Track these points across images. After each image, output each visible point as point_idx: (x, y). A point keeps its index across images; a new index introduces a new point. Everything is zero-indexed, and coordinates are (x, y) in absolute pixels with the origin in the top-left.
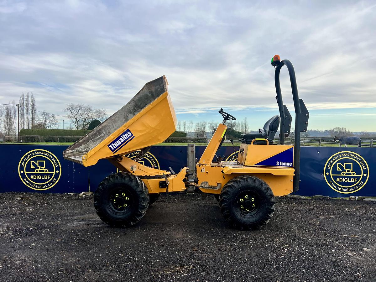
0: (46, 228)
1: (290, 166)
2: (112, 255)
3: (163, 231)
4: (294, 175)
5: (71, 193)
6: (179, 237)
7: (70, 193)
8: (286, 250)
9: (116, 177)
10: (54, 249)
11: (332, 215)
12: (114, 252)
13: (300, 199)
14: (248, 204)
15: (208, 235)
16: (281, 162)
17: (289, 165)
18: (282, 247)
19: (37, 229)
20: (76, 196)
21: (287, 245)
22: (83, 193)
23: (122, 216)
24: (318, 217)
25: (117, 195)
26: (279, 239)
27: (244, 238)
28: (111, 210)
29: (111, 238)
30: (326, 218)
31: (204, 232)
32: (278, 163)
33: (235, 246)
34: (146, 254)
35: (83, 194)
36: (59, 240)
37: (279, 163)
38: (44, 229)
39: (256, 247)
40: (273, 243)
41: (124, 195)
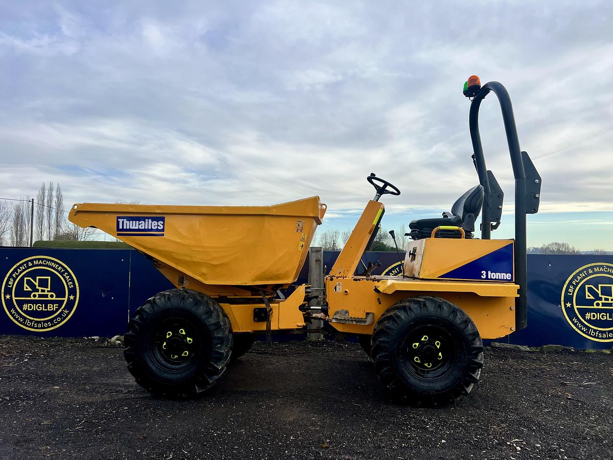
0: (28, 399)
1: (507, 280)
2: (148, 455)
3: (260, 407)
4: (518, 296)
5: (95, 337)
6: (291, 419)
7: (93, 337)
8: (518, 448)
9: (167, 297)
10: (32, 440)
11: (589, 380)
12: (154, 449)
13: (520, 351)
14: (428, 353)
15: (352, 416)
16: (489, 272)
17: (505, 278)
18: (509, 443)
19: (11, 400)
20: (103, 342)
21: (517, 440)
22: (117, 336)
23: (179, 376)
24: (563, 385)
25: (169, 334)
26: (498, 425)
27: (424, 422)
28: (155, 362)
29: (154, 419)
30: (580, 386)
31: (343, 409)
32: (484, 274)
33: (409, 439)
34: (222, 455)
35: (117, 339)
36: (46, 423)
37: (487, 274)
38: (23, 401)
39: (454, 442)
40: (489, 434)
41: (184, 333)
